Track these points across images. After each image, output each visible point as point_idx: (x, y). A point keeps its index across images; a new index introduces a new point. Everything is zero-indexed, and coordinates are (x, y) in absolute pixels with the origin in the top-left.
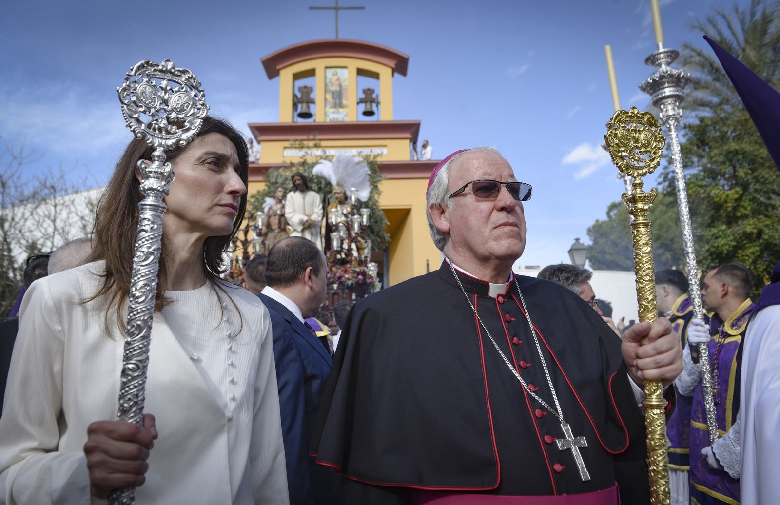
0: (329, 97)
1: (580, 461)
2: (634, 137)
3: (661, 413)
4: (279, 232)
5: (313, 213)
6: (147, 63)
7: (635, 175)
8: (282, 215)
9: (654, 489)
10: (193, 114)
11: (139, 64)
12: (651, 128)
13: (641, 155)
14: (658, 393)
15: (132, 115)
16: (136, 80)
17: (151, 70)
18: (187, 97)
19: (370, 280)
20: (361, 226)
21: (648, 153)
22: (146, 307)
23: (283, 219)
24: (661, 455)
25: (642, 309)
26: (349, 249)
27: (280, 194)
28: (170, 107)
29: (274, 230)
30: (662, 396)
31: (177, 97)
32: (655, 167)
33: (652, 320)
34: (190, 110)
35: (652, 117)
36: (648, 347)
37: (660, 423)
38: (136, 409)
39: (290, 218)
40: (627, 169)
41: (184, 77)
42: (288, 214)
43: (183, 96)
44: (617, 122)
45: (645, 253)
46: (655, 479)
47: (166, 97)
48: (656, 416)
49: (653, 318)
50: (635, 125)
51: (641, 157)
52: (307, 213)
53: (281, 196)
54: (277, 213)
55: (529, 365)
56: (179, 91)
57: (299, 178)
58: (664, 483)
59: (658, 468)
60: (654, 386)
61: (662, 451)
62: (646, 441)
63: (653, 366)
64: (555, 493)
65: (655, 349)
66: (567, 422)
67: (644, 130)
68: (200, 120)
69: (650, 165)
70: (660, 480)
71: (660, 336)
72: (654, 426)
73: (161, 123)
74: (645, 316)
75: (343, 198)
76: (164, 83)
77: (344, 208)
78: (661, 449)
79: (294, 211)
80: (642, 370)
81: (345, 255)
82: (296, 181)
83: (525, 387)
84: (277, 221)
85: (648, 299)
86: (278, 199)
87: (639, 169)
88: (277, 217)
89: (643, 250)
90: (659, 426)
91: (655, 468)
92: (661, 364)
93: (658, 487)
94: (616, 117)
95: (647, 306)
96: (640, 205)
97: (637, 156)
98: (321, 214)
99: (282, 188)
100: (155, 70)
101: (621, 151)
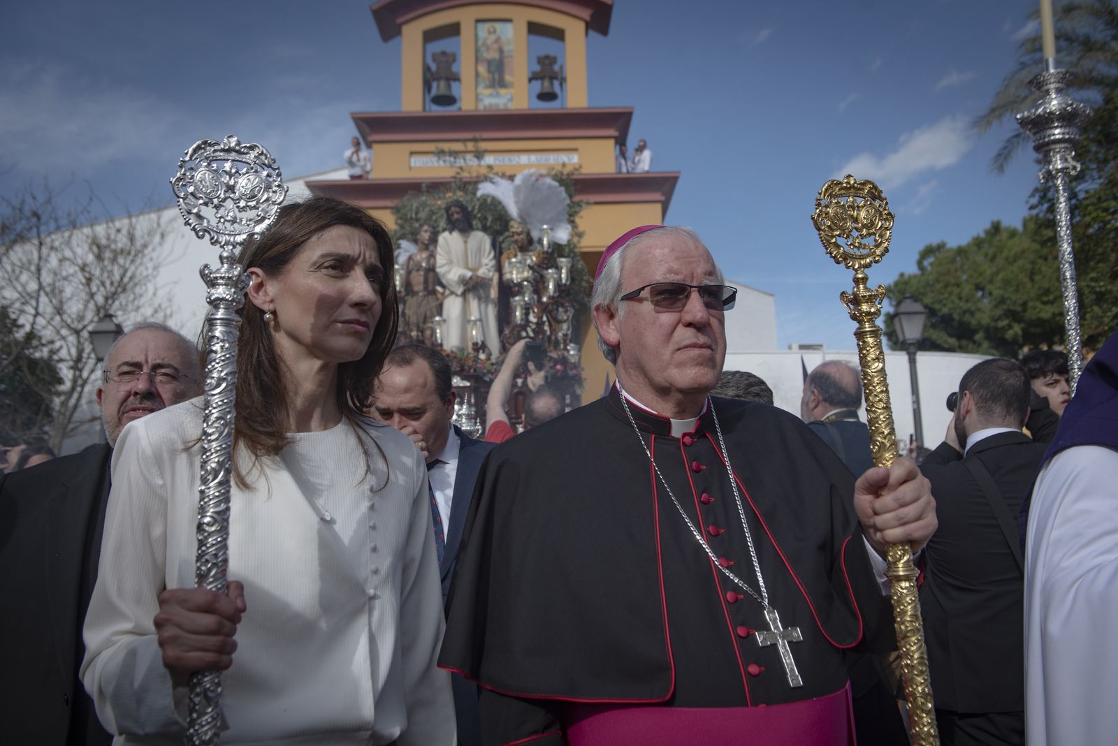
0: (482, 69)
1: (788, 660)
2: (852, 216)
3: (911, 586)
4: (425, 296)
5: (480, 265)
6: (205, 143)
7: (856, 267)
8: (431, 269)
9: (909, 691)
10: (267, 200)
11: (195, 146)
12: (873, 203)
13: (862, 239)
14: (906, 558)
15: (190, 210)
16: (193, 166)
17: (210, 151)
18: (257, 180)
19: (574, 372)
20: (558, 285)
21: (873, 237)
22: (220, 446)
23: (431, 275)
24: (915, 644)
25: (876, 447)
26: (540, 322)
27: (425, 236)
28: (237, 194)
29: (418, 292)
30: (911, 563)
31: (246, 181)
32: (882, 255)
33: (891, 462)
34: (263, 194)
35: (875, 187)
36: (888, 499)
37: (911, 599)
38: (216, 571)
39: (444, 274)
40: (845, 259)
41: (253, 154)
42: (441, 267)
43: (252, 178)
44: (828, 197)
45: (875, 372)
46: (909, 676)
47: (232, 182)
48: (905, 591)
49: (891, 458)
50: (852, 199)
51: (864, 241)
52: (470, 266)
53: (427, 238)
54: (421, 266)
55: (723, 531)
56: (247, 173)
57: (458, 209)
58: (922, 681)
59: (912, 662)
60: (900, 550)
61: (916, 637)
62: (894, 626)
63: (895, 523)
64: (749, 705)
65: (897, 500)
66: (774, 609)
67: (865, 205)
68: (276, 206)
69: (875, 252)
70: (917, 678)
71: (901, 482)
72: (903, 605)
73: (228, 216)
74: (881, 457)
75: (526, 242)
76: (227, 166)
77: (527, 257)
78: (914, 636)
79: (450, 262)
80: (881, 530)
81: (533, 331)
82: (452, 215)
83: (716, 563)
84: (422, 279)
85: (883, 433)
86: (423, 243)
87: (860, 259)
88: (422, 273)
89: (873, 367)
90: (909, 604)
91: (909, 662)
92: (905, 520)
93: (915, 687)
94: (826, 190)
95: (883, 442)
96: (865, 307)
97: (857, 241)
98: (492, 267)
99: (429, 226)
100: (215, 151)
101: (834, 236)
